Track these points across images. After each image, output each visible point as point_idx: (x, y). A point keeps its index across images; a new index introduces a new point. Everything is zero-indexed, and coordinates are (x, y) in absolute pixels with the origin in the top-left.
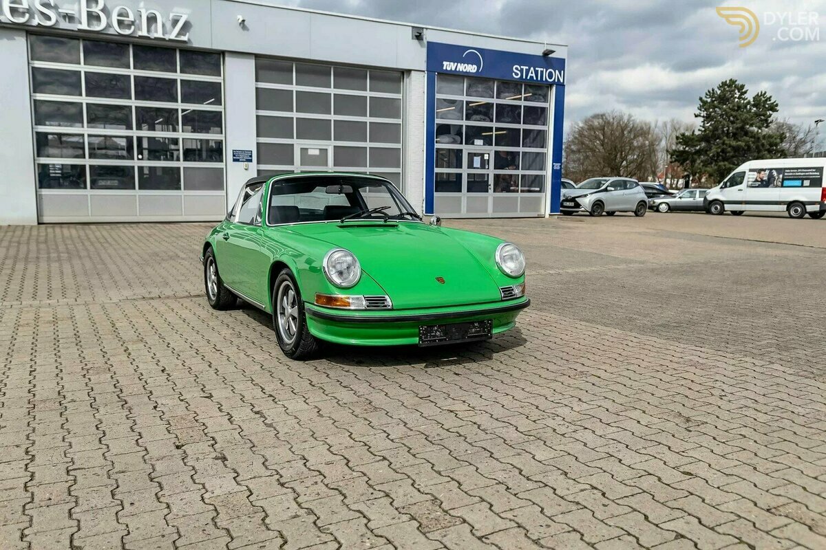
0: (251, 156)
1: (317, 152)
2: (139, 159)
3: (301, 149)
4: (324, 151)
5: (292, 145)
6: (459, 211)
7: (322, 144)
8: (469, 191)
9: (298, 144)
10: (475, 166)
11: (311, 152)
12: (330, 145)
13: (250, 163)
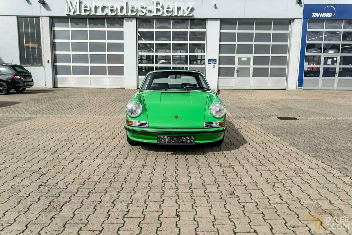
0: (216, 62)
1: (246, 59)
2: (172, 64)
3: (238, 58)
4: (249, 59)
5: (235, 56)
6: (318, 86)
7: (248, 55)
8: (323, 76)
9: (237, 56)
10: (328, 64)
11: (243, 59)
12: (252, 56)
13: (215, 65)
